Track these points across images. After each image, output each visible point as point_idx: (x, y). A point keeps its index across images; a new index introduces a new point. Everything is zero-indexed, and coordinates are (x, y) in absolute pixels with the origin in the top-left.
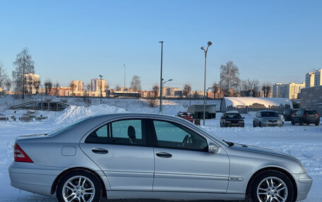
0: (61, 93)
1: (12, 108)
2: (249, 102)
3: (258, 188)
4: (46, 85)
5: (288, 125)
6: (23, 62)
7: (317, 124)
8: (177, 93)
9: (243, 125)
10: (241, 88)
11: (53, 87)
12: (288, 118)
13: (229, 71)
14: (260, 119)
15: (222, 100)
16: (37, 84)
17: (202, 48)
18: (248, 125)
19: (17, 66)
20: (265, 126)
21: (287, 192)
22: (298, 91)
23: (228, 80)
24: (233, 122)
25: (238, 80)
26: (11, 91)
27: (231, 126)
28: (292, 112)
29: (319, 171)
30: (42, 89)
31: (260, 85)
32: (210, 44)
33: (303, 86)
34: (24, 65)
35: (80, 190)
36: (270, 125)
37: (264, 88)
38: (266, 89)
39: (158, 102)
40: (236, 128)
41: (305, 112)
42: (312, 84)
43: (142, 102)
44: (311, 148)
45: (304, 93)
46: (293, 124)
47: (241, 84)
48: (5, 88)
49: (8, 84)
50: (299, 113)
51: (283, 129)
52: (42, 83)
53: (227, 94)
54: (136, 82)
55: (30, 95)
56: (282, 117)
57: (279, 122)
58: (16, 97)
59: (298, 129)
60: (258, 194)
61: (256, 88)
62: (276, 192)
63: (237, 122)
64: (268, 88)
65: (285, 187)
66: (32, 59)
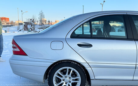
0: (53, 24)
1: (39, 29)
4: (48, 21)
9: (115, 31)
11: (50, 22)
14: (121, 29)
16: (45, 21)
17: (101, 4)
19: (40, 16)
26: (38, 23)
30: (47, 23)
32: (104, 1)
34: (41, 15)
35: (68, 79)
48: (37, 23)
49: (37, 22)
52: (47, 21)
55: (44, 25)
58: (40, 25)
63: (113, 30)
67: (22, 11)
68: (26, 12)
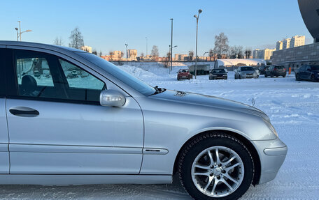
2: (235, 62)
3: (194, 165)
5: (261, 77)
6: (75, 37)
7: (284, 76)
8: (185, 58)
9: (226, 78)
10: (229, 53)
12: (262, 72)
13: (221, 40)
14: (240, 73)
15: (216, 62)
17: (195, 16)
18: (230, 78)
19: (72, 40)
20: (243, 78)
21: (242, 170)
22: (271, 55)
23: (220, 47)
24: (218, 75)
25: (227, 46)
27: (217, 79)
28: (266, 68)
29: (289, 119)
31: (244, 50)
32: (200, 11)
33: (275, 50)
34: (76, 39)
36: (247, 78)
37: (246, 52)
38: (248, 53)
39: (169, 64)
40: (220, 80)
41: (276, 67)
42: (281, 48)
43: (159, 64)
44: (280, 94)
45: (275, 54)
46: (266, 77)
47: (230, 50)
50: (271, 68)
51: (258, 80)
53: (220, 57)
54: (155, 50)
56: (257, 71)
57: (254, 75)
59: (270, 80)
60: (194, 174)
61: (240, 52)
62: (224, 172)
63: (221, 76)
64: (250, 52)
65: (241, 163)
66: (82, 35)
67: (17, 29)
68: (27, 31)
